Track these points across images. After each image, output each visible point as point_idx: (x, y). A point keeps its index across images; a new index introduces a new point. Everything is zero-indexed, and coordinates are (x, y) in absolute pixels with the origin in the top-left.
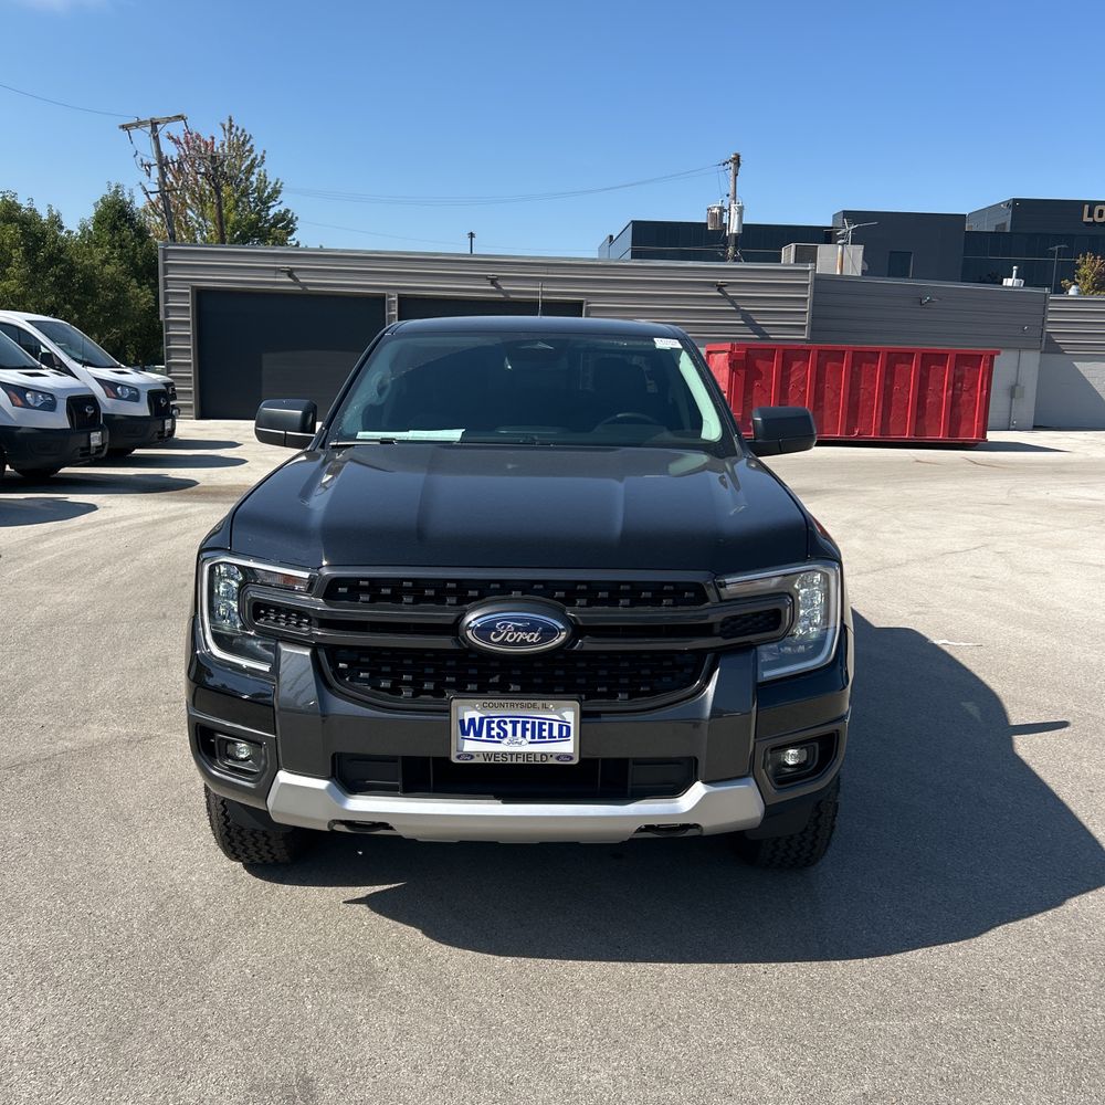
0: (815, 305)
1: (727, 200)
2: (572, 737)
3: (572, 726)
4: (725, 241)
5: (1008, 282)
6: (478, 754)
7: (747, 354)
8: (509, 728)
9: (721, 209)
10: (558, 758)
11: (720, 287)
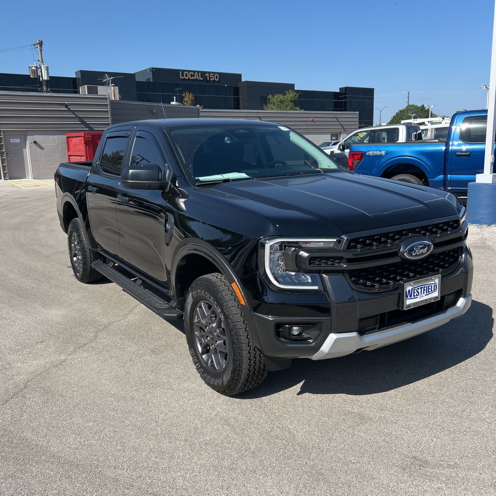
0: (112, 114)
1: (40, 63)
2: (437, 290)
3: (437, 285)
4: (41, 83)
5: (173, 103)
6: (412, 304)
7: (92, 138)
8: (419, 291)
9: (36, 67)
10: (434, 299)
11: (66, 106)
